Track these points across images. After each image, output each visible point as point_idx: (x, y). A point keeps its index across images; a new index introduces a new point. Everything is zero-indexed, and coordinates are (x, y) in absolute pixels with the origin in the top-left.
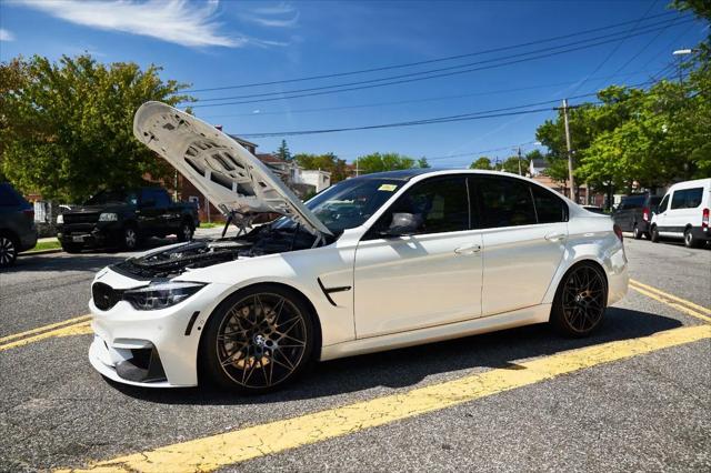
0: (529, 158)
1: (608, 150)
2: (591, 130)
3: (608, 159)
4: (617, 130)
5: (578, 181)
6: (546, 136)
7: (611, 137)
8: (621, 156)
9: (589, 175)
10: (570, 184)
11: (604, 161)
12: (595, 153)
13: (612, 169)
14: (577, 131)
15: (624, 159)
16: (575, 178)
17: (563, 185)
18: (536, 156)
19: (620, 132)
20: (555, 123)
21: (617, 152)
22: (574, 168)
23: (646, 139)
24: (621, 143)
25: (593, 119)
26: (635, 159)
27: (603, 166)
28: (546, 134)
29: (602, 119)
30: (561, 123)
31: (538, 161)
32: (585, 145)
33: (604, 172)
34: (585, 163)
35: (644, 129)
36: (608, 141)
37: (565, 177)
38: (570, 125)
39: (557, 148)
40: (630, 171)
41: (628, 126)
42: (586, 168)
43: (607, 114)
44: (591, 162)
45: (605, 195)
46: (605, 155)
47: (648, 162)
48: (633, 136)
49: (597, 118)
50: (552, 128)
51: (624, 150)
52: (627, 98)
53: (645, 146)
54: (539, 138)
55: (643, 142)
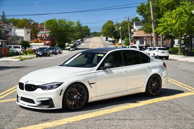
0: (133, 20)
1: (170, 21)
3: (170, 25)
4: (174, 11)
5: (157, 34)
6: (141, 11)
7: (171, 15)
8: (176, 23)
9: (161, 32)
10: (153, 35)
11: (168, 26)
12: (164, 22)
13: (172, 29)
14: (156, 9)
15: (177, 25)
16: (156, 33)
17: (150, 35)
18: (136, 20)
20: (145, 4)
21: (174, 21)
22: (155, 28)
23: (187, 16)
24: (176, 17)
26: (182, 25)
27: (167, 28)
28: (142, 10)
29: (168, 4)
30: (149, 5)
31: (137, 22)
32: (160, 16)
34: (160, 26)
35: (186, 11)
36: (170, 16)
37: (151, 32)
41: (179, 9)
42: (160, 29)
44: (163, 26)
45: (170, 40)
46: (169, 23)
47: (188, 26)
50: (144, 7)
51: (177, 21)
53: (186, 19)
54: (138, 12)
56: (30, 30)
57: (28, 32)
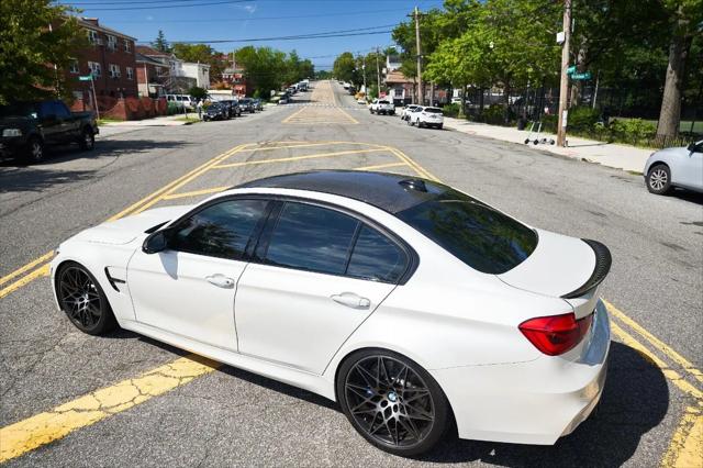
0: (386, 53)
1: (449, 58)
2: (437, 36)
3: (448, 66)
4: (457, 40)
5: (425, 83)
7: (451, 46)
8: (459, 63)
9: (433, 78)
10: (418, 80)
11: (446, 68)
12: (439, 60)
13: (451, 74)
14: (426, 34)
15: (460, 67)
16: (423, 79)
18: (392, 52)
19: (459, 43)
21: (456, 60)
22: (422, 71)
23: (478, 50)
24: (459, 52)
25: (439, 26)
26: (468, 68)
27: (444, 71)
28: (401, 35)
29: (446, 27)
30: (414, 29)
31: (393, 56)
32: (431, 48)
33: (444, 78)
34: (431, 67)
35: (478, 42)
36: (449, 49)
37: (415, 75)
38: (420, 28)
39: (409, 47)
40: (464, 77)
41: (466, 37)
42: (431, 72)
43: (450, 22)
44: (435, 67)
45: (447, 90)
46: (446, 62)
47: (479, 70)
48: (468, 47)
49: (443, 25)
50: (406, 30)
51: (461, 59)
52: (468, 9)
53: (478, 56)
54: (395, 38)
55: (476, 52)
56: (208, 66)
57: (204, 70)
